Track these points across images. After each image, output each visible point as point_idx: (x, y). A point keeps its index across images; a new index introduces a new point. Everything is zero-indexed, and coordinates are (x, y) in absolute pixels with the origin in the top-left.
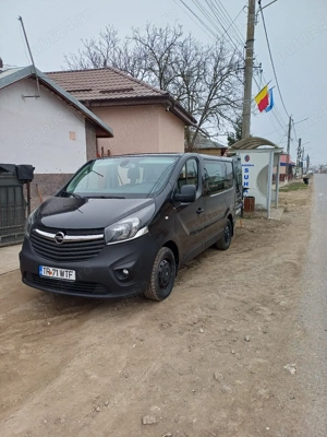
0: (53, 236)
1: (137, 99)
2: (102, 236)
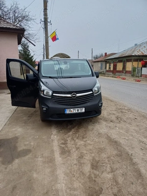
0: (70, 95)
2: (92, 92)
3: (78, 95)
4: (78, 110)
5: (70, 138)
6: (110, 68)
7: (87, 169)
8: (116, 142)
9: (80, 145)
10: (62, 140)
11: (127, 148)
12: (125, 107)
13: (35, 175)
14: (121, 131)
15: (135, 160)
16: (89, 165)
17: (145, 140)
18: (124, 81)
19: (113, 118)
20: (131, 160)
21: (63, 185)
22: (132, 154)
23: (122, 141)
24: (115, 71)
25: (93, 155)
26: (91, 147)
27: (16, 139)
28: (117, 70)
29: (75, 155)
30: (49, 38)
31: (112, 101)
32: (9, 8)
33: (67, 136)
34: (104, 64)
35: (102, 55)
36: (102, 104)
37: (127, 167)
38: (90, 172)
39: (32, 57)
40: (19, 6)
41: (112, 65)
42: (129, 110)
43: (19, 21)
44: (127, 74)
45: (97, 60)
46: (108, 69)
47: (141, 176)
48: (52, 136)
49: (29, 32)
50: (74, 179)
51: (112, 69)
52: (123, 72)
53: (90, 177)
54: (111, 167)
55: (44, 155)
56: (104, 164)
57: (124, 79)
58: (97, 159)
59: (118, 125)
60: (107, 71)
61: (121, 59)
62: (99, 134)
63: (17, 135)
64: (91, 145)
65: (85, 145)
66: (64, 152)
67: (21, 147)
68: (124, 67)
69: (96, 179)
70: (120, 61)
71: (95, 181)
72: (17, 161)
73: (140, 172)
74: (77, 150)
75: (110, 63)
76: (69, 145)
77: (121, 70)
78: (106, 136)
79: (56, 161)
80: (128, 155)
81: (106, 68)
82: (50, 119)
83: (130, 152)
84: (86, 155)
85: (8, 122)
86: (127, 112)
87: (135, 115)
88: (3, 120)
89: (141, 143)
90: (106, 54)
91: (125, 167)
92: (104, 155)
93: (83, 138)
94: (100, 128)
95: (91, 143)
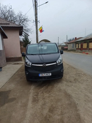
0: (42, 65)
1: (11, 27)
2: (56, 63)
3: (47, 65)
4: (47, 74)
5: (41, 92)
6: (78, 47)
7: (46, 112)
8: (69, 95)
9: (46, 97)
10: (36, 93)
11: (75, 100)
12: (82, 72)
13: (14, 114)
14: (75, 88)
15: (78, 108)
16: (48, 110)
17: (89, 95)
18: (87, 55)
19: (72, 79)
20: (76, 107)
21: (28, 121)
22: (77, 104)
23: (73, 95)
24: (82, 49)
25: (52, 103)
26: (52, 98)
27: (9, 91)
28: (83, 48)
29: (41, 102)
30: (38, 31)
31: (74, 68)
32: (17, 15)
33: (39, 90)
34: (75, 44)
35: (74, 39)
36: (63, 70)
37: (72, 112)
38: (47, 114)
39: (30, 42)
40: (22, 14)
41: (80, 45)
42: (84, 74)
43: (22, 22)
44: (90, 51)
45: (70, 42)
46: (77, 47)
47: (80, 118)
48: (30, 90)
49: (28, 28)
50: (36, 117)
51: (80, 47)
52: (87, 49)
53: (46, 118)
54: (61, 111)
55: (23, 102)
56: (57, 110)
57: (87, 54)
58: (54, 106)
59: (74, 84)
60: (77, 49)
61: (86, 41)
62: (60, 90)
63: (11, 89)
64: (53, 96)
65: (49, 97)
66: (35, 100)
67: (11, 96)
68: (88, 46)
69: (50, 119)
70: (85, 42)
71: (48, 120)
72: (6, 105)
73: (80, 116)
74: (43, 99)
75: (79, 44)
76: (39, 96)
77: (86, 48)
78: (64, 91)
79: (28, 106)
80: (75, 104)
81: (76, 47)
82: (30, 79)
83: (77, 102)
84: (48, 103)
85: (8, 81)
86: (83, 75)
87: (88, 78)
88: (6, 80)
89: (86, 97)
90: (76, 38)
91: (71, 112)
92: (59, 104)
93: (49, 92)
94: (62, 86)
95: (53, 95)
